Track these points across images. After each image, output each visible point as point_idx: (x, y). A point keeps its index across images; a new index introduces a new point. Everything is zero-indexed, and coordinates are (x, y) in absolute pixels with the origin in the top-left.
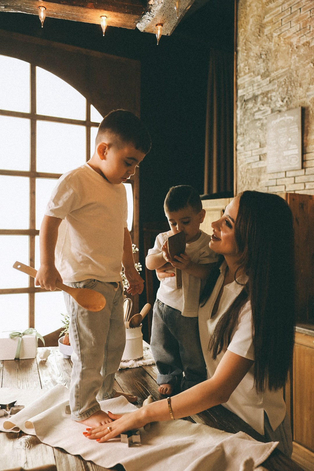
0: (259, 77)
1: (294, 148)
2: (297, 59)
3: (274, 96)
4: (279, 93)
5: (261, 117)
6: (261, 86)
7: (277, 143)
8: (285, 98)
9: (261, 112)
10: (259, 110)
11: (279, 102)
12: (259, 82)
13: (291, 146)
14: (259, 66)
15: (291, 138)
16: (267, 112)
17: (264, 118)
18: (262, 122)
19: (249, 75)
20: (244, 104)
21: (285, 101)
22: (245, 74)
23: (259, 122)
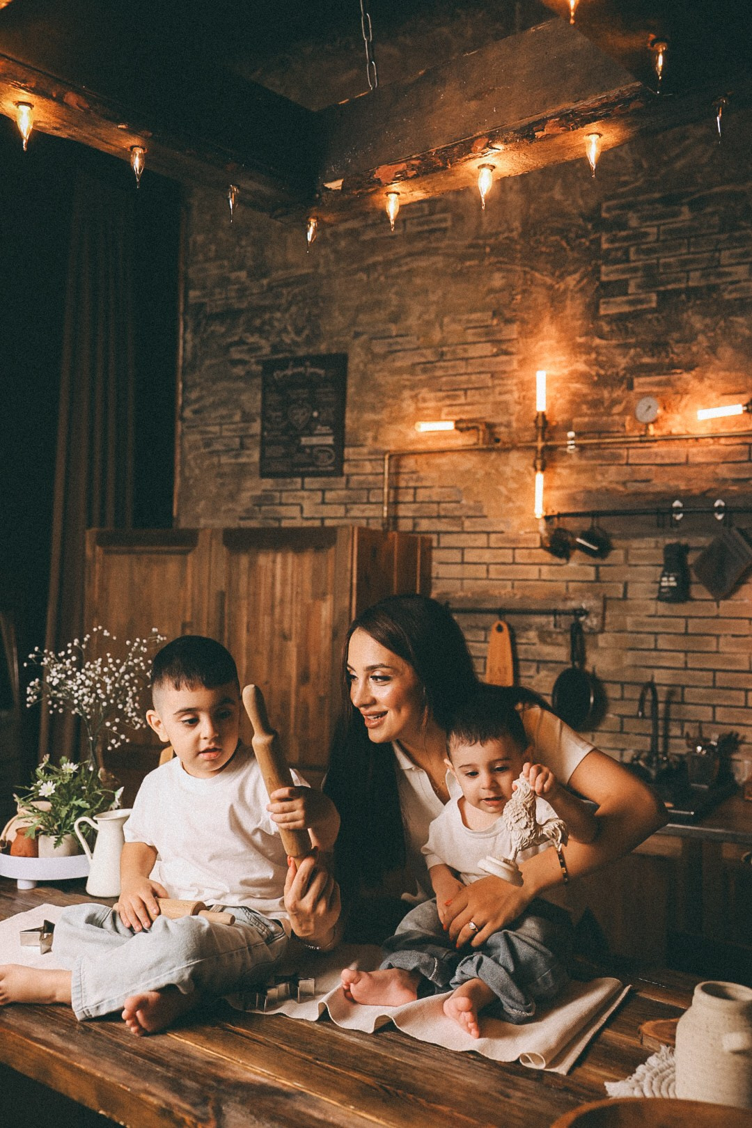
0: (243, 275)
1: (324, 432)
2: (332, 257)
3: (279, 320)
4: (291, 316)
5: (246, 357)
6: (247, 293)
7: (285, 416)
8: (304, 328)
9: (245, 347)
10: (241, 342)
11: (288, 333)
12: (243, 283)
13: (319, 427)
14: (242, 250)
15: (319, 413)
16: (260, 348)
17: (253, 360)
18: (247, 368)
19: (219, 263)
20: (204, 322)
21: (304, 335)
22: (207, 260)
23: (240, 367)
